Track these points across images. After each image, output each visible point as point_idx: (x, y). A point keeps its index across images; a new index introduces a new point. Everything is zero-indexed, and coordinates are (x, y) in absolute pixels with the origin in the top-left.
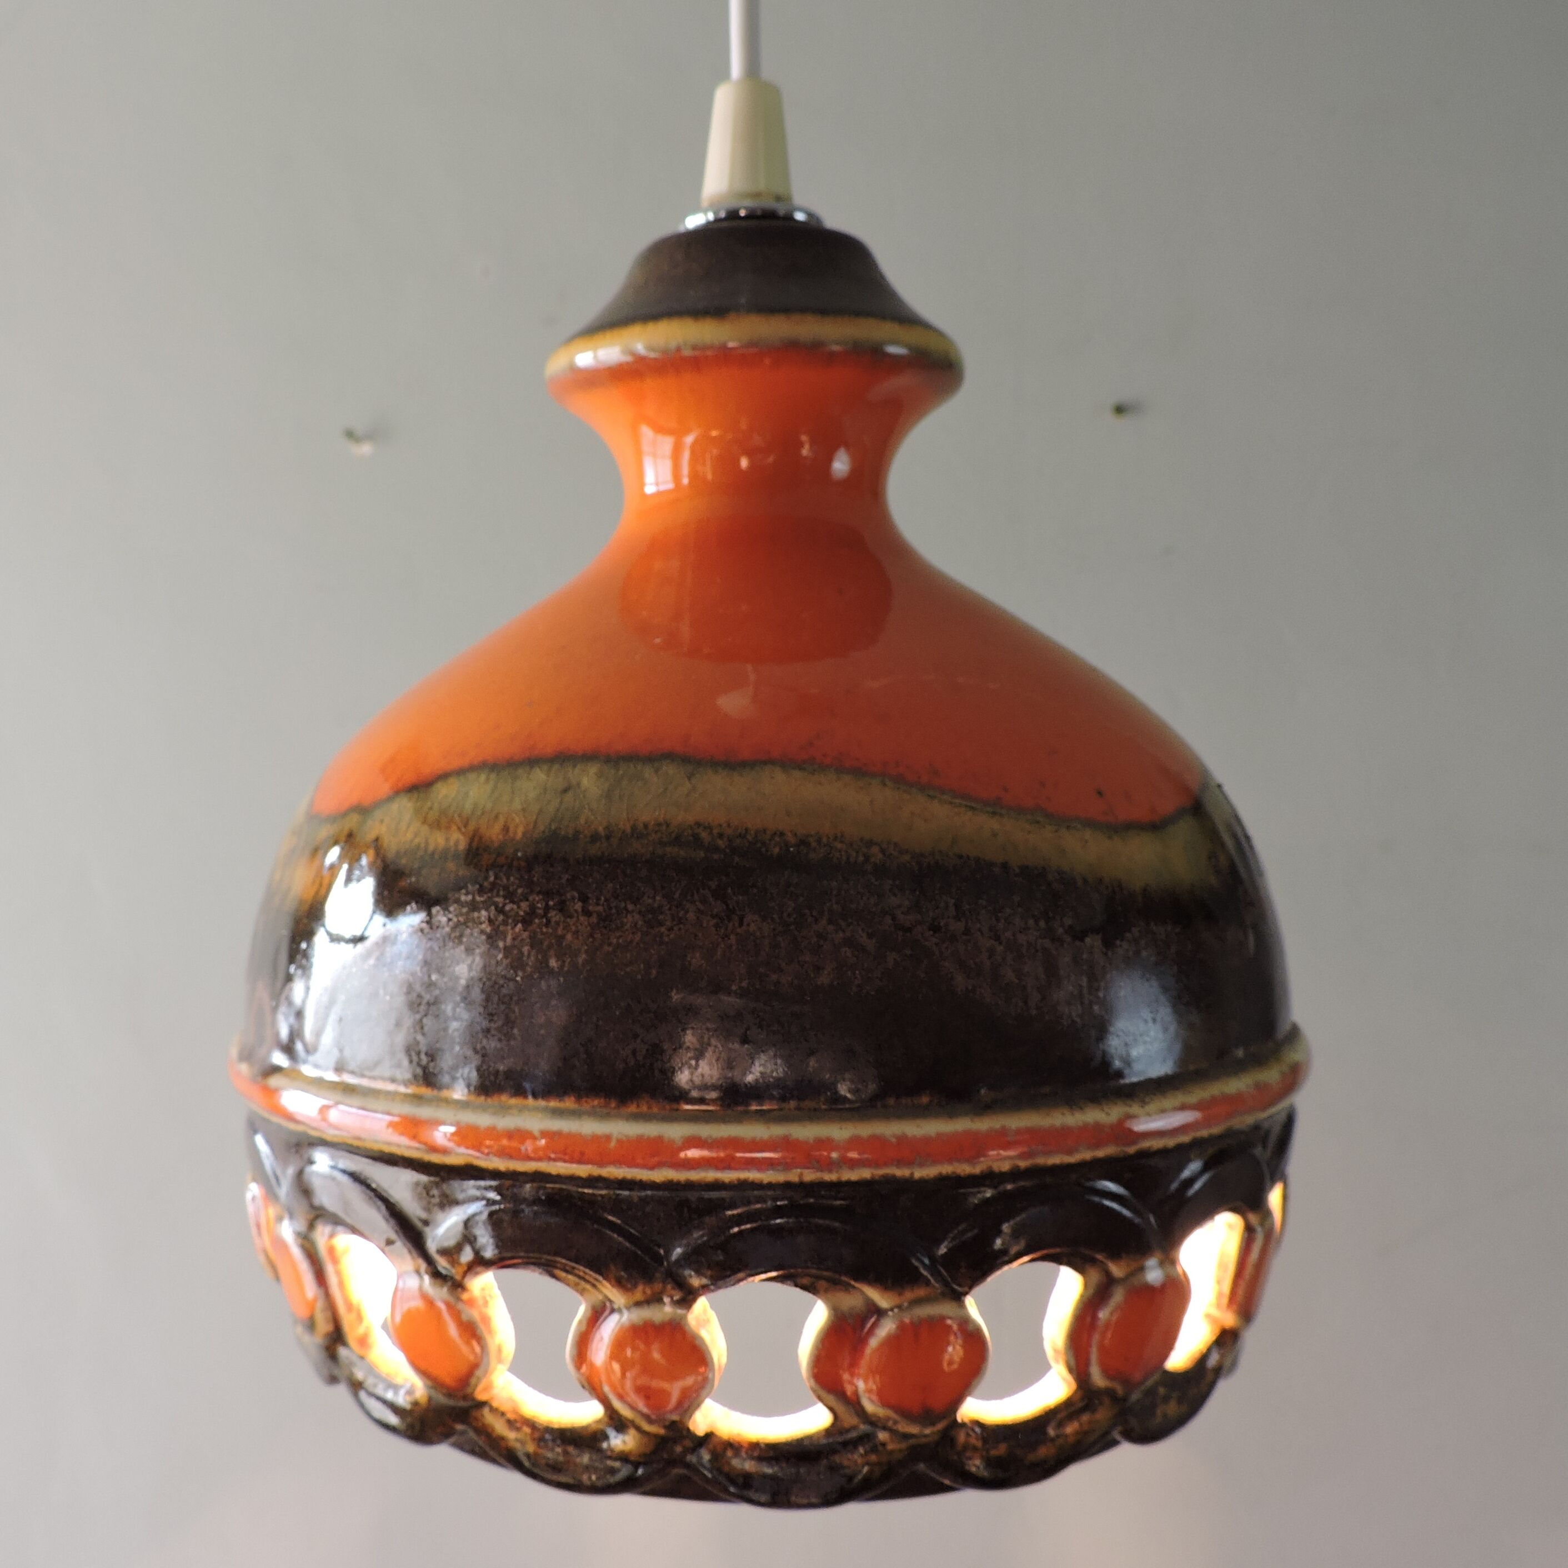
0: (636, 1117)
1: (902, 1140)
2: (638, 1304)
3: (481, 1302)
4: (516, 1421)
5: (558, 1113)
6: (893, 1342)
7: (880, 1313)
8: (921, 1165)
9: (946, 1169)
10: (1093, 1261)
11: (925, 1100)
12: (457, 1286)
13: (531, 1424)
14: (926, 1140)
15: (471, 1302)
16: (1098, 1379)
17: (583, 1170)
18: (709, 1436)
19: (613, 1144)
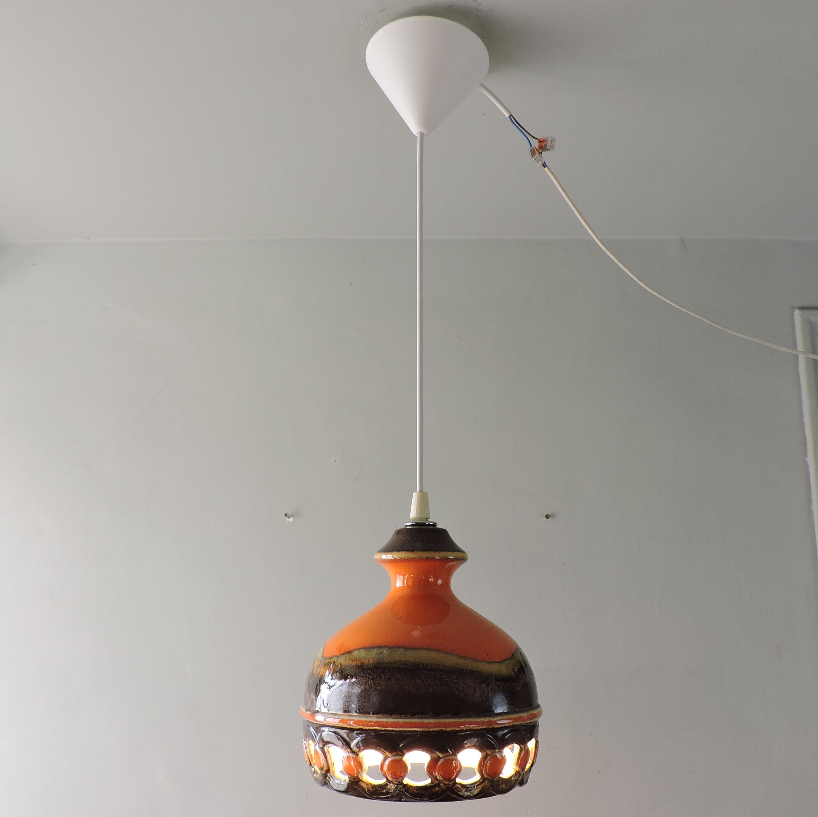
0: (393, 718)
1: (444, 723)
2: (394, 756)
3: (362, 758)
4: (367, 784)
5: (378, 717)
6: (442, 764)
7: (439, 758)
8: (448, 728)
9: (453, 729)
10: (484, 750)
11: (449, 715)
12: (357, 754)
13: (371, 784)
14: (449, 723)
15: (360, 758)
16: (486, 776)
17: (383, 729)
18: (407, 785)
19: (389, 723)
